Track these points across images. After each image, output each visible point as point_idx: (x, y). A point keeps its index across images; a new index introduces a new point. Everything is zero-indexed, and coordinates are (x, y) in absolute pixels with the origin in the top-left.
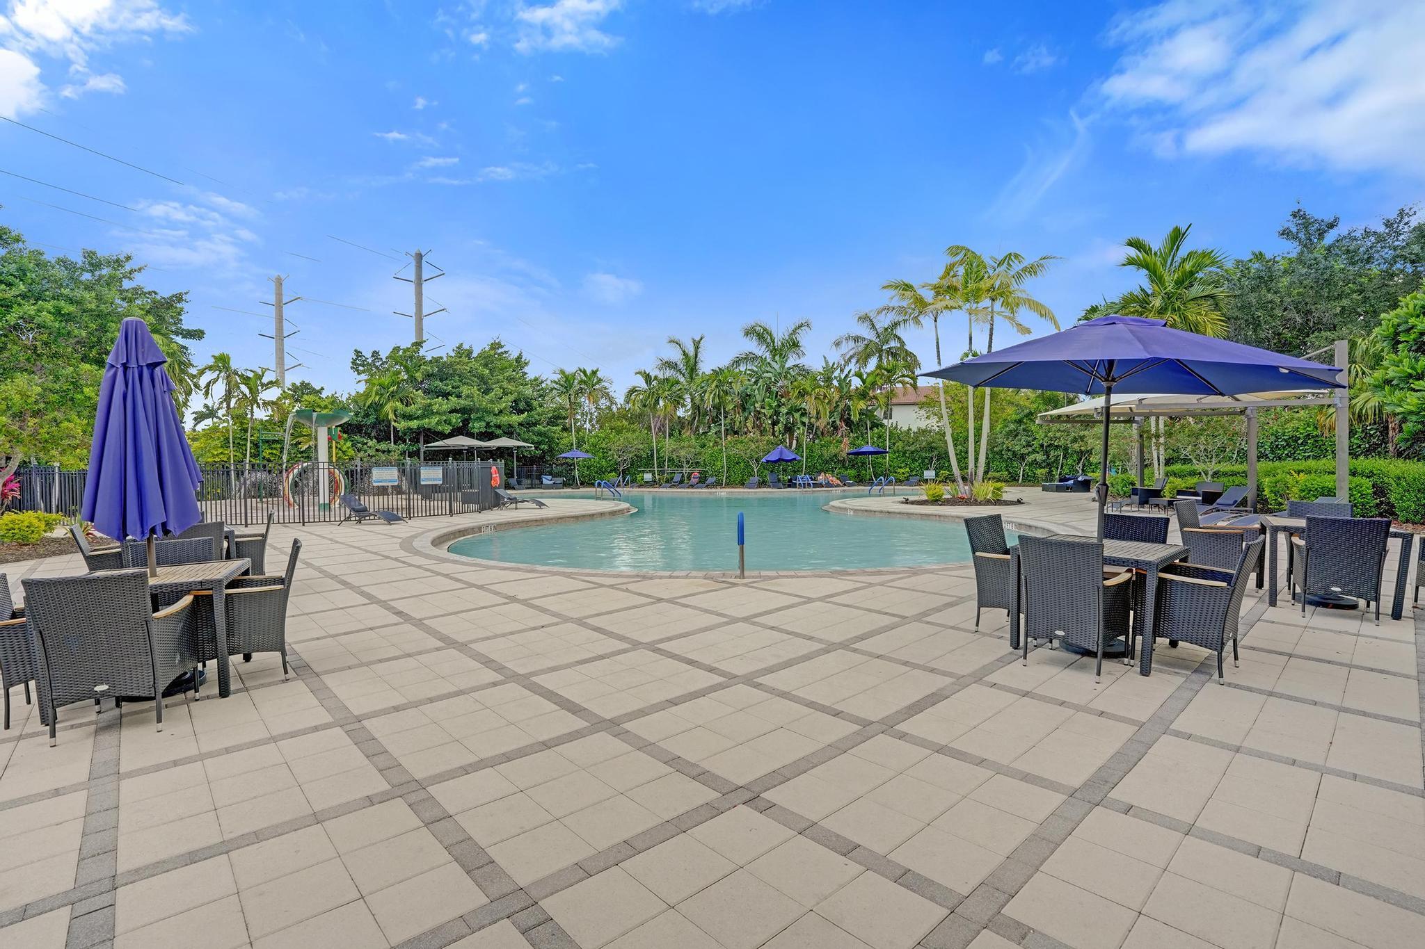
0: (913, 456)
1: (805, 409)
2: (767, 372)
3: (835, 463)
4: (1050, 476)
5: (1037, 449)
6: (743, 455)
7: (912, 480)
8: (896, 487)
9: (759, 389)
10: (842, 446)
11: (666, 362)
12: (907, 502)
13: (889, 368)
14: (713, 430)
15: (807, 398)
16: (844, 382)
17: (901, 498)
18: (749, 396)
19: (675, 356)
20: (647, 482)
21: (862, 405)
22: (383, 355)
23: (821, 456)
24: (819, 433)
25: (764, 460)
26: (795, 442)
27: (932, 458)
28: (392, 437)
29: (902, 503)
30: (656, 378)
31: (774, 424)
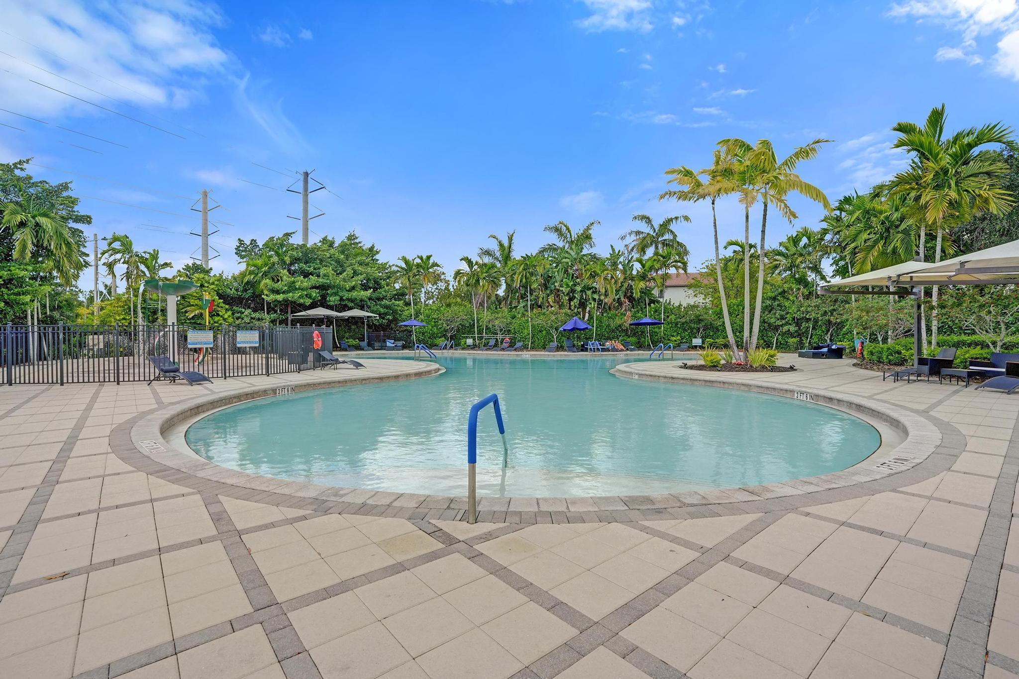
0: (684, 327)
1: (596, 288)
2: (566, 258)
3: (620, 332)
4: (801, 345)
5: (790, 322)
6: (545, 324)
7: (683, 346)
8: (674, 352)
9: (558, 272)
10: (626, 318)
11: (486, 251)
12: (685, 366)
13: (664, 255)
14: (522, 305)
15: (597, 278)
16: (628, 267)
17: (680, 363)
18: (551, 277)
19: (494, 246)
20: (469, 346)
21: (642, 285)
22: (261, 244)
23: (608, 326)
24: (606, 307)
25: (561, 329)
26: (587, 315)
27: (699, 328)
28: (265, 308)
29: (681, 367)
30: (477, 263)
31: (570, 300)
